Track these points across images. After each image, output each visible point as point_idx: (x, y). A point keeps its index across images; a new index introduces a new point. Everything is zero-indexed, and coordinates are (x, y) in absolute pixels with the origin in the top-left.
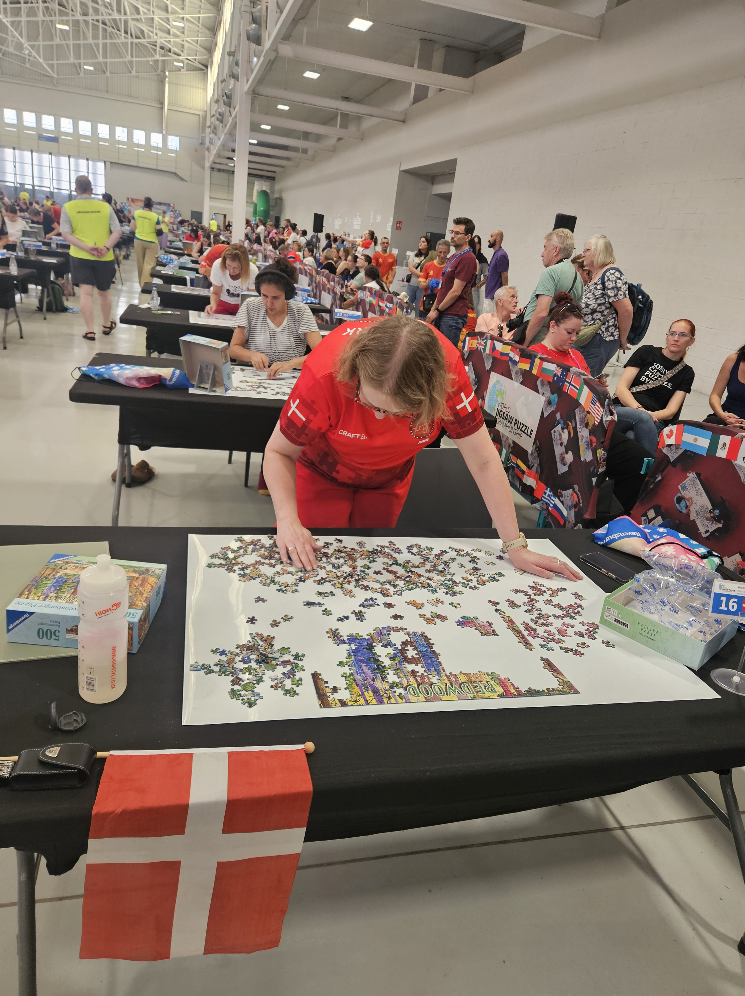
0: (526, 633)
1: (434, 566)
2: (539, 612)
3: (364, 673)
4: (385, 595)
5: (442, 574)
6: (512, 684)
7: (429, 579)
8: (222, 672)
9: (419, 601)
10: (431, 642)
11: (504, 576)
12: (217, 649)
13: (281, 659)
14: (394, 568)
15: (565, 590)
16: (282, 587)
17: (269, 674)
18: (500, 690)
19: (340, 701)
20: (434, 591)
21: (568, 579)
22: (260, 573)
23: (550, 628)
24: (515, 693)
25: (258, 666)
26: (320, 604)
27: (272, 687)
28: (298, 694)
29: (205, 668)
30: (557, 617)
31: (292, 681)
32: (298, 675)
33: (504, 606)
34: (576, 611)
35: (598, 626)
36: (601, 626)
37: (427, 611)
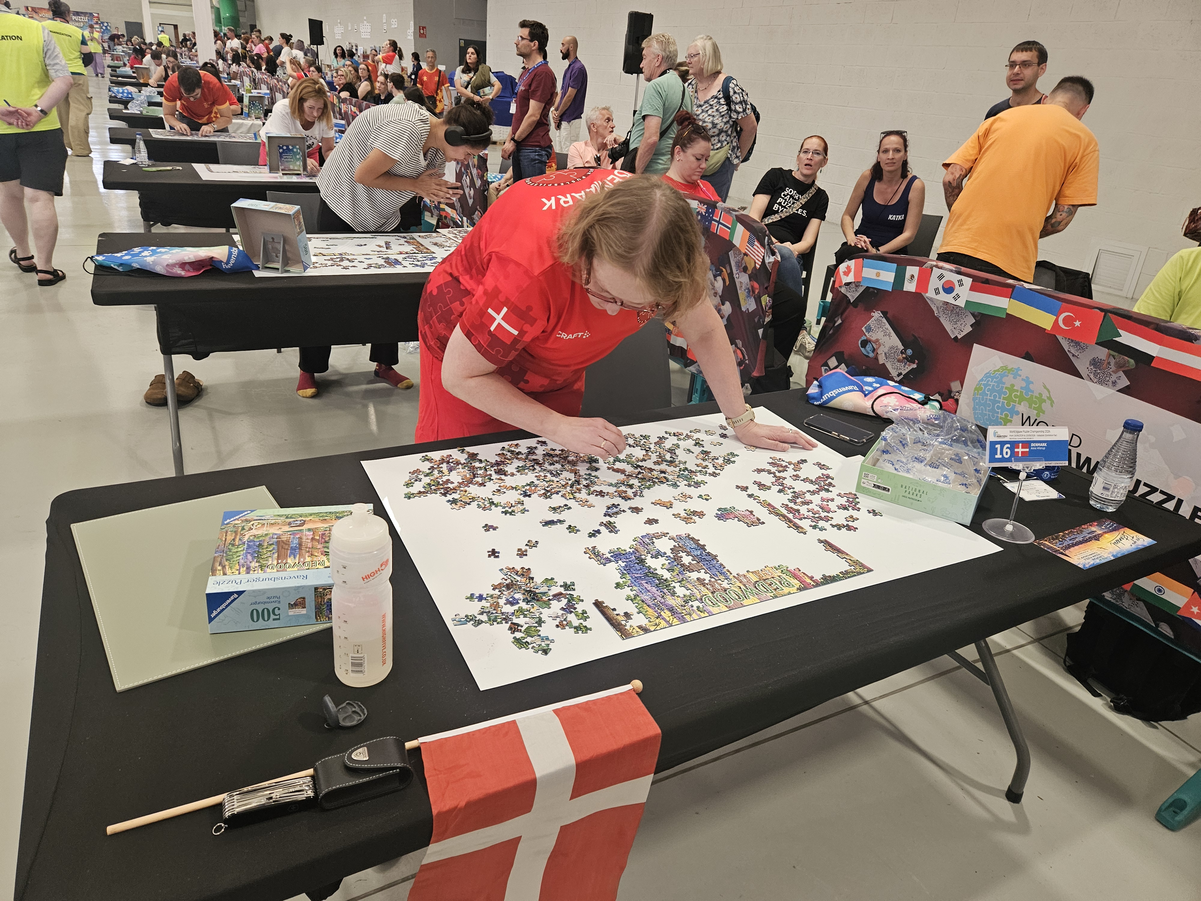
0: (790, 516)
1: (660, 456)
2: (792, 490)
3: (649, 591)
4: (626, 498)
5: (673, 464)
6: (804, 574)
7: (662, 472)
8: (493, 620)
9: (665, 499)
10: (701, 543)
11: (738, 456)
12: (472, 595)
13: (551, 593)
14: (618, 465)
15: (805, 461)
16: (507, 509)
17: (545, 614)
18: (796, 583)
19: (640, 627)
20: (675, 485)
21: (804, 448)
22: (472, 495)
23: (811, 506)
24: (813, 583)
25: (530, 606)
26: (560, 522)
27: (557, 626)
28: (590, 629)
29: (471, 620)
30: (813, 493)
31: (576, 615)
32: (580, 607)
33: (754, 489)
34: (827, 482)
35: (855, 495)
36: (858, 495)
37: (679, 508)
